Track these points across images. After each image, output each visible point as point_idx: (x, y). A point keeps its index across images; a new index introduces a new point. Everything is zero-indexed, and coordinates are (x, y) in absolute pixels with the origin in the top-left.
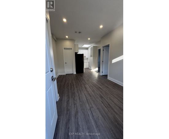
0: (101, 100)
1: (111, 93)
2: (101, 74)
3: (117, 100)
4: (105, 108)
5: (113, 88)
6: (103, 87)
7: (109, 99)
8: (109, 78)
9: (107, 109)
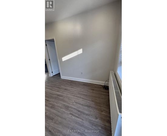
0: (69, 112)
1: (73, 95)
2: (51, 75)
3: (81, 99)
4: (78, 119)
5: (71, 88)
6: (62, 92)
7: (75, 103)
8: (63, 77)
9: (80, 119)
